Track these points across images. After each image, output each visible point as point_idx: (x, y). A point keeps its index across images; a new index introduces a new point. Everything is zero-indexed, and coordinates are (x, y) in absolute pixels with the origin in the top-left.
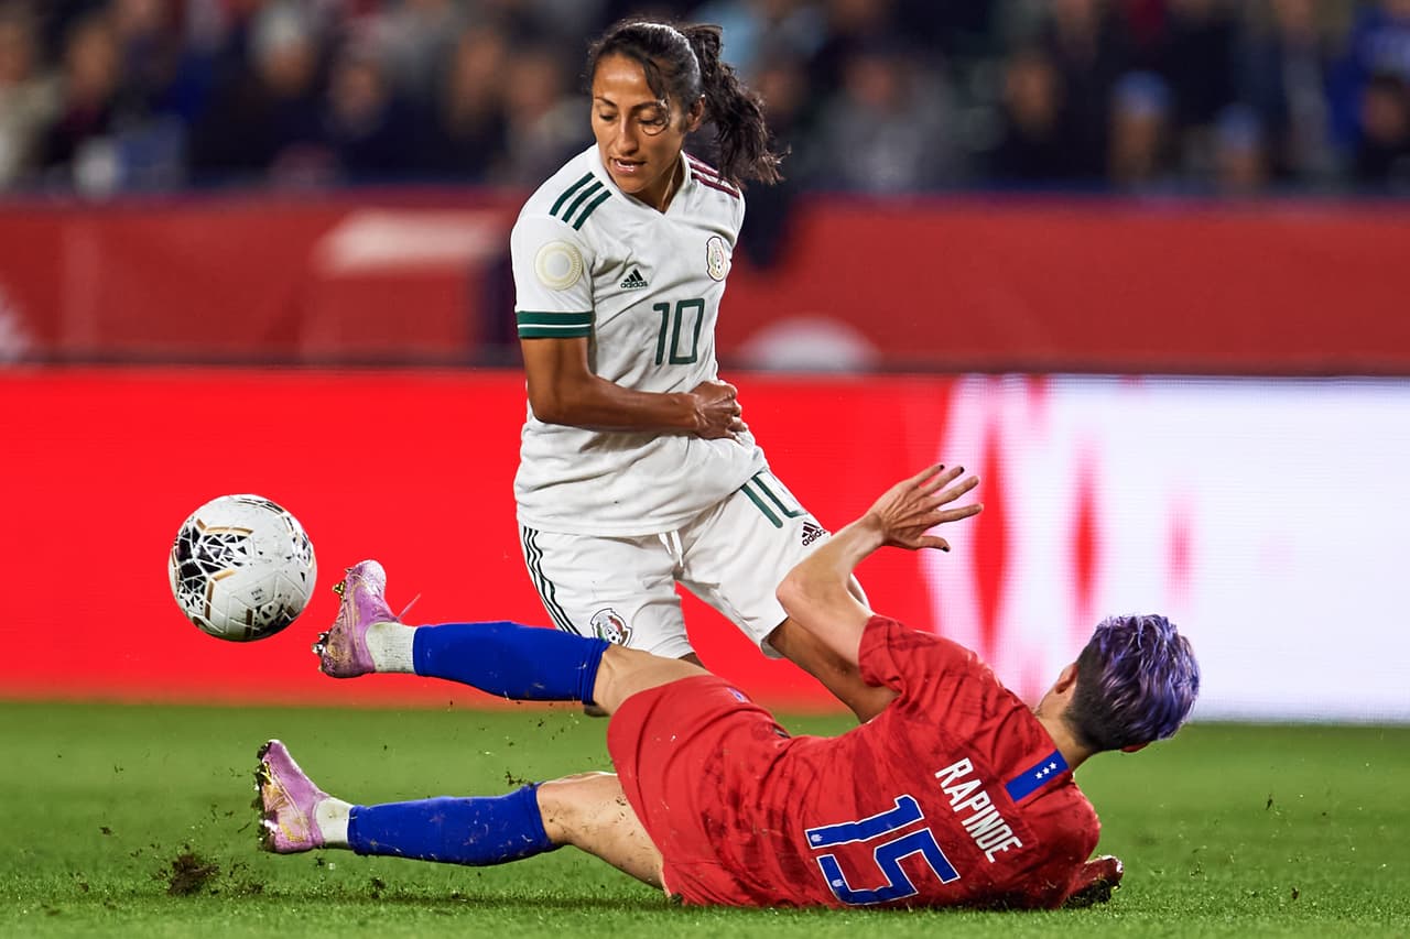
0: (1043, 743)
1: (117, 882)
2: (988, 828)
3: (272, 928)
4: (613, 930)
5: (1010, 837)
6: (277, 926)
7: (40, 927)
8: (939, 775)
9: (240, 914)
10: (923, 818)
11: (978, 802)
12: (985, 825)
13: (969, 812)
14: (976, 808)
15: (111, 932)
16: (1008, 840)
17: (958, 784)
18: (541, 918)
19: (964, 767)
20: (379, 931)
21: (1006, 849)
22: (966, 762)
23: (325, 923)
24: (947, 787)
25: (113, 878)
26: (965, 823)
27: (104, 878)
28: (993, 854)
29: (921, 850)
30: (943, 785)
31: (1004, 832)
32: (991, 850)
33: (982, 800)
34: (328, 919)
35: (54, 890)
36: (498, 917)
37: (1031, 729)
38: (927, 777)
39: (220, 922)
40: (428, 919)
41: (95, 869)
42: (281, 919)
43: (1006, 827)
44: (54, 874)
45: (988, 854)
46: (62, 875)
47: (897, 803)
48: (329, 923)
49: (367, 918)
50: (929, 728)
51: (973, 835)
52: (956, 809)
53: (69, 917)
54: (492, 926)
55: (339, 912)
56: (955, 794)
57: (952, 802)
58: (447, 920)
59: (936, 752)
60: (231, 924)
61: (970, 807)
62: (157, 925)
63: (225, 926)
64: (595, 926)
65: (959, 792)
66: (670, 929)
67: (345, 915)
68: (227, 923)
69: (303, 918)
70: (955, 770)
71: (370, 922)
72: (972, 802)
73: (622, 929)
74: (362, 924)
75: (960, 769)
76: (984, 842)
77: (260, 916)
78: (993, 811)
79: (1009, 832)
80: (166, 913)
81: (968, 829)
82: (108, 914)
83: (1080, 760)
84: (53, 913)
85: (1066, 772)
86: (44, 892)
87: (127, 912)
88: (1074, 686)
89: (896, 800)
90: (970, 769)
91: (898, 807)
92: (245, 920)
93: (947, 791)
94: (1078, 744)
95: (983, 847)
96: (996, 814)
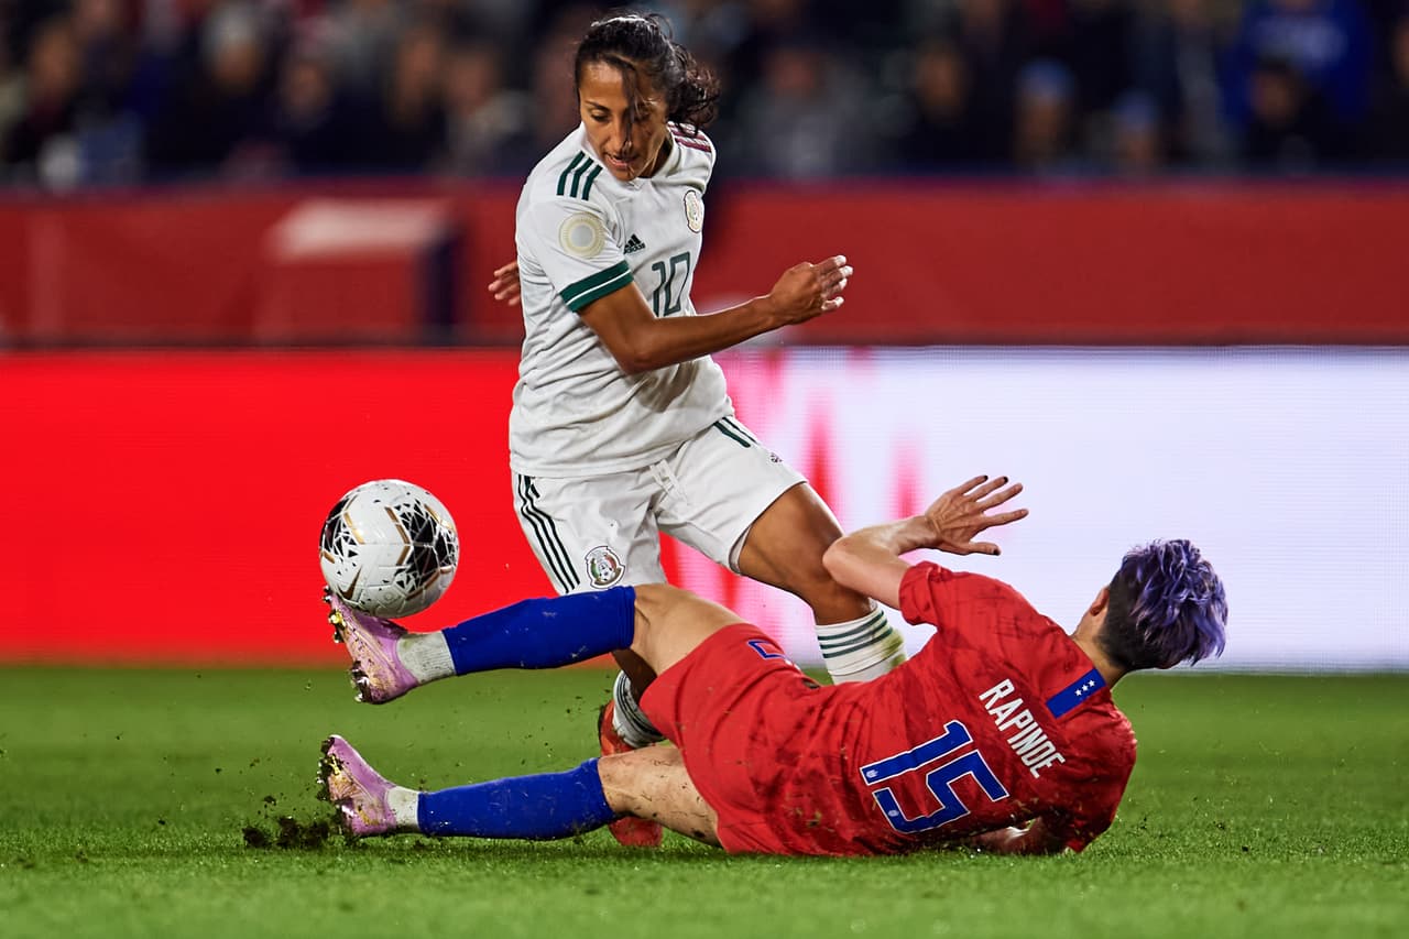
0: (1080, 661)
1: (89, 837)
2: (1033, 745)
3: (235, 879)
4: (557, 876)
5: (1054, 753)
6: (240, 877)
7: (16, 879)
8: (982, 697)
9: (205, 865)
10: (972, 741)
11: (1022, 721)
12: (1030, 742)
13: (1014, 730)
14: (1021, 725)
15: (84, 883)
16: (1051, 756)
17: (1001, 704)
18: (488, 865)
19: (1006, 688)
20: (337, 879)
21: (1049, 765)
22: (1007, 682)
23: (285, 873)
24: (991, 709)
25: (85, 834)
26: (1010, 741)
27: (76, 832)
28: (1037, 770)
29: (971, 772)
30: (988, 706)
31: (1048, 748)
32: (1036, 767)
33: (1025, 718)
34: (287, 869)
35: (30, 845)
36: (449, 865)
37: (1068, 649)
38: (972, 701)
39: (186, 873)
40: (382, 867)
41: (68, 824)
42: (245, 869)
43: (1049, 744)
44: (30, 831)
45: (1033, 770)
46: (37, 831)
47: (946, 729)
48: (288, 873)
49: (324, 868)
50: (971, 652)
51: (1019, 753)
52: (1002, 728)
53: (43, 870)
54: (442, 874)
55: (299, 862)
56: (999, 714)
57: (998, 722)
58: (401, 868)
59: (978, 675)
60: (197, 875)
61: (1014, 726)
62: (127, 877)
63: (191, 877)
64: (540, 872)
65: (1003, 712)
66: (611, 874)
67: (304, 866)
68: (193, 874)
69: (265, 868)
70: (998, 692)
71: (329, 871)
72: (1016, 720)
73: (565, 875)
74: (320, 873)
75: (1002, 690)
76: (1029, 759)
77: (224, 866)
78: (1035, 729)
79: (1053, 749)
80: (136, 865)
81: (1014, 747)
82: (81, 867)
83: (1116, 679)
84: (29, 867)
85: (1104, 688)
86: (20, 846)
87: (98, 865)
88: (1105, 610)
89: (945, 726)
90: (1011, 689)
91: (948, 732)
92: (210, 871)
93: (991, 712)
94: (1111, 664)
95: (1028, 763)
96: (1040, 731)
